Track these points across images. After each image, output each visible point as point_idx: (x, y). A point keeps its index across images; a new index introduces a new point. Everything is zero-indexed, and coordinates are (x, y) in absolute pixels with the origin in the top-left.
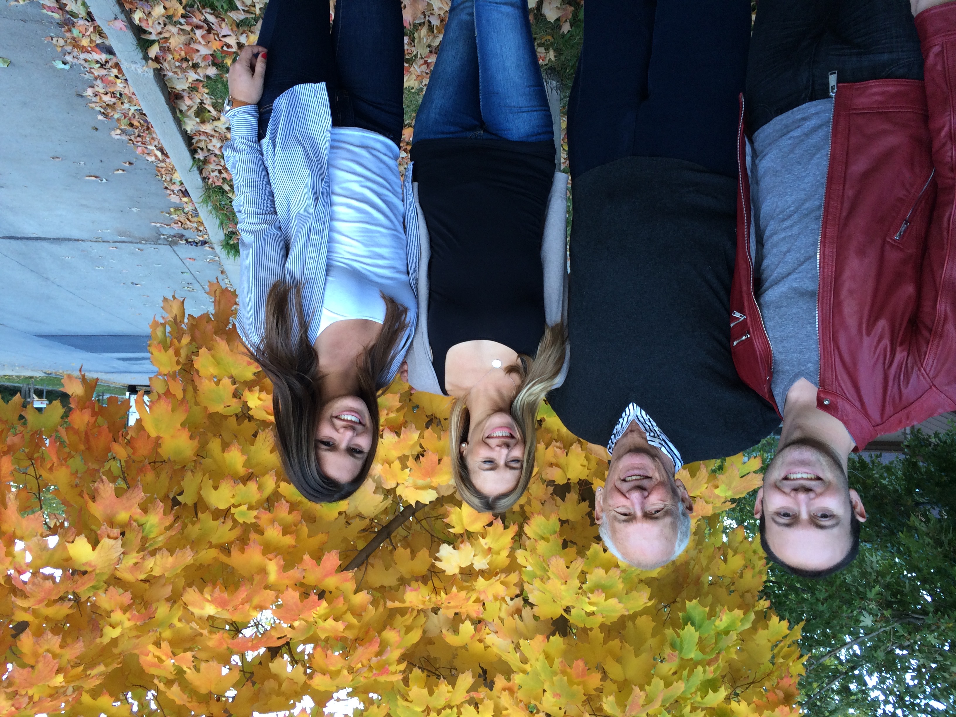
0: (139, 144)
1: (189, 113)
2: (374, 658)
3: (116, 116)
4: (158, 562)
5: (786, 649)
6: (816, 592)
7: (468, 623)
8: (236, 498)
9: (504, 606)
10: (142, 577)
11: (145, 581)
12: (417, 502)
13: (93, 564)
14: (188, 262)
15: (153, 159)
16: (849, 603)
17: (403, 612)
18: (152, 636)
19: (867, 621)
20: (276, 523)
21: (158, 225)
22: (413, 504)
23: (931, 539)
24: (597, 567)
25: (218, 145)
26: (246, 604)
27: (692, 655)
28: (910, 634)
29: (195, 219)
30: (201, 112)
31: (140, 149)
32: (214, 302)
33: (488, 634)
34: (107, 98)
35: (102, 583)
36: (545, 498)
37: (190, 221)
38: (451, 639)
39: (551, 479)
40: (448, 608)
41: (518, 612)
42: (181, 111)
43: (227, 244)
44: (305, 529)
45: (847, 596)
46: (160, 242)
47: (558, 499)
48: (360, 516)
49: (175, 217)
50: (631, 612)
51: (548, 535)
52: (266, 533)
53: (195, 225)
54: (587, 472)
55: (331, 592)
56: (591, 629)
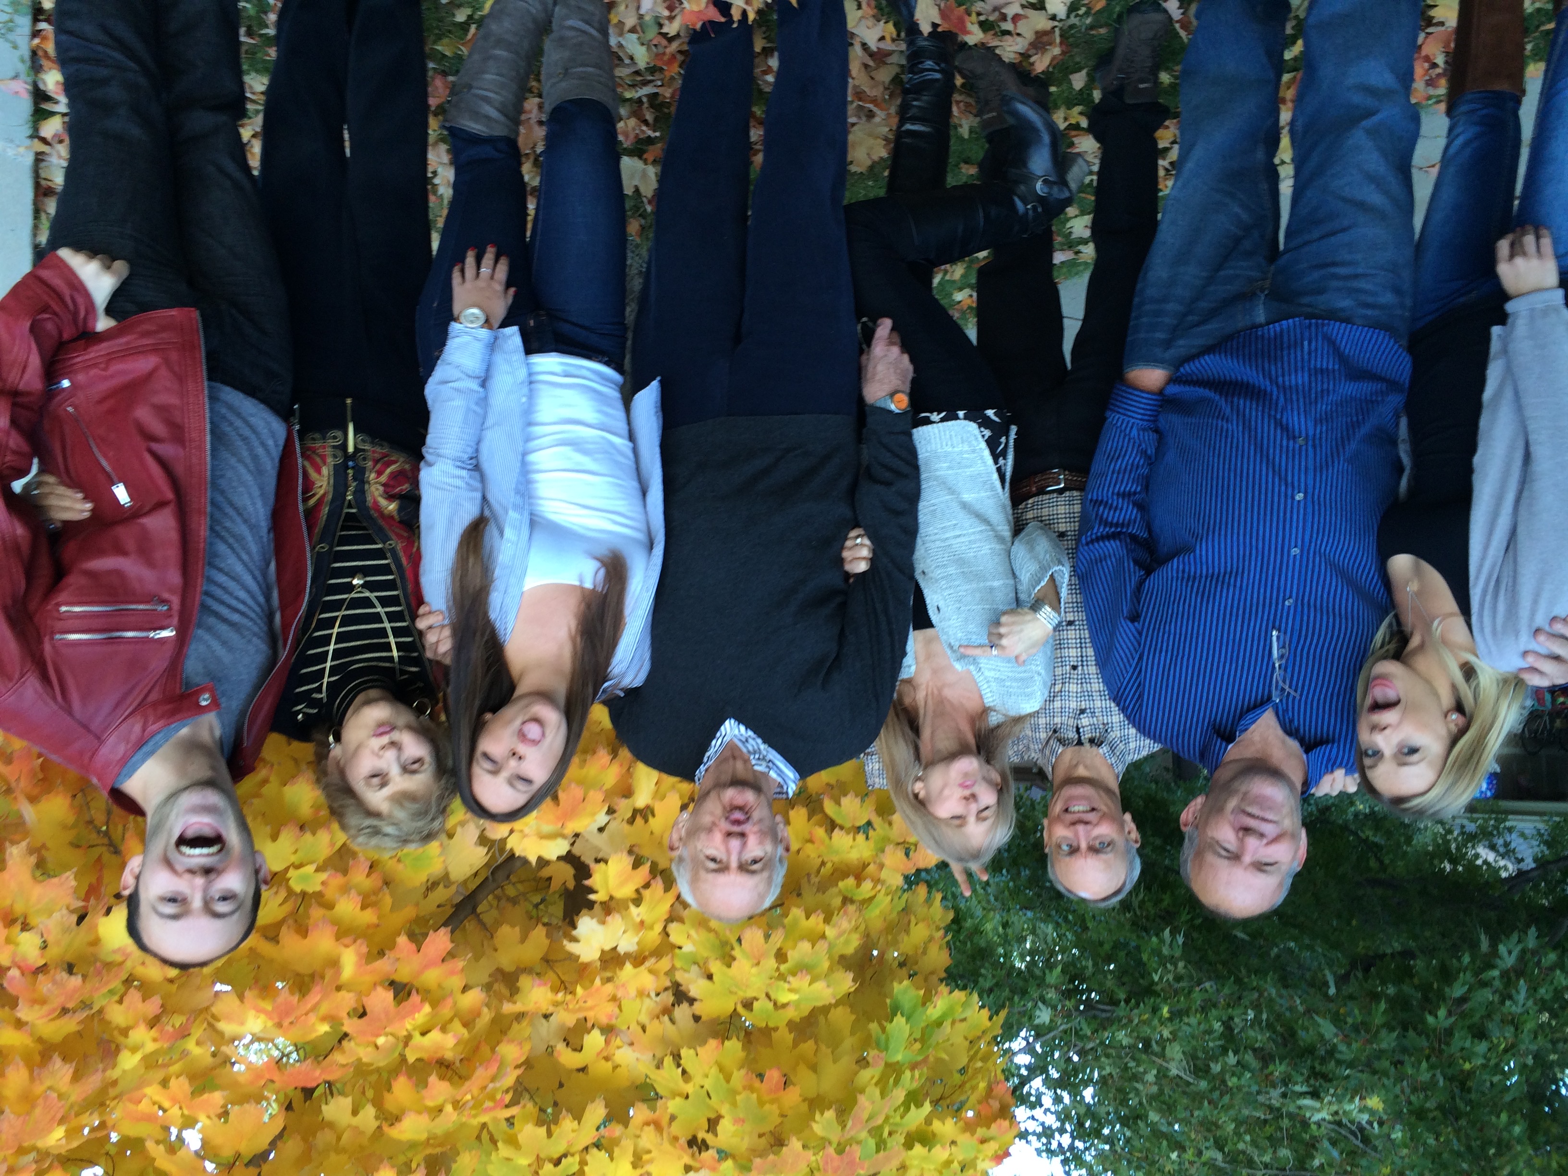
2: (490, 1085)
7: (596, 1033)
8: (299, 854)
9: (647, 1003)
11: (171, 981)
12: (540, 859)
18: (160, 1074)
19: (1044, 1016)
20: (353, 892)
22: (533, 859)
26: (311, 1014)
27: (899, 1057)
28: (1095, 1031)
33: (619, 1047)
35: (121, 985)
38: (568, 1058)
40: (575, 1009)
44: (387, 900)
48: (447, 881)
50: (826, 1002)
52: (337, 908)
55: (434, 991)
56: (776, 1029)
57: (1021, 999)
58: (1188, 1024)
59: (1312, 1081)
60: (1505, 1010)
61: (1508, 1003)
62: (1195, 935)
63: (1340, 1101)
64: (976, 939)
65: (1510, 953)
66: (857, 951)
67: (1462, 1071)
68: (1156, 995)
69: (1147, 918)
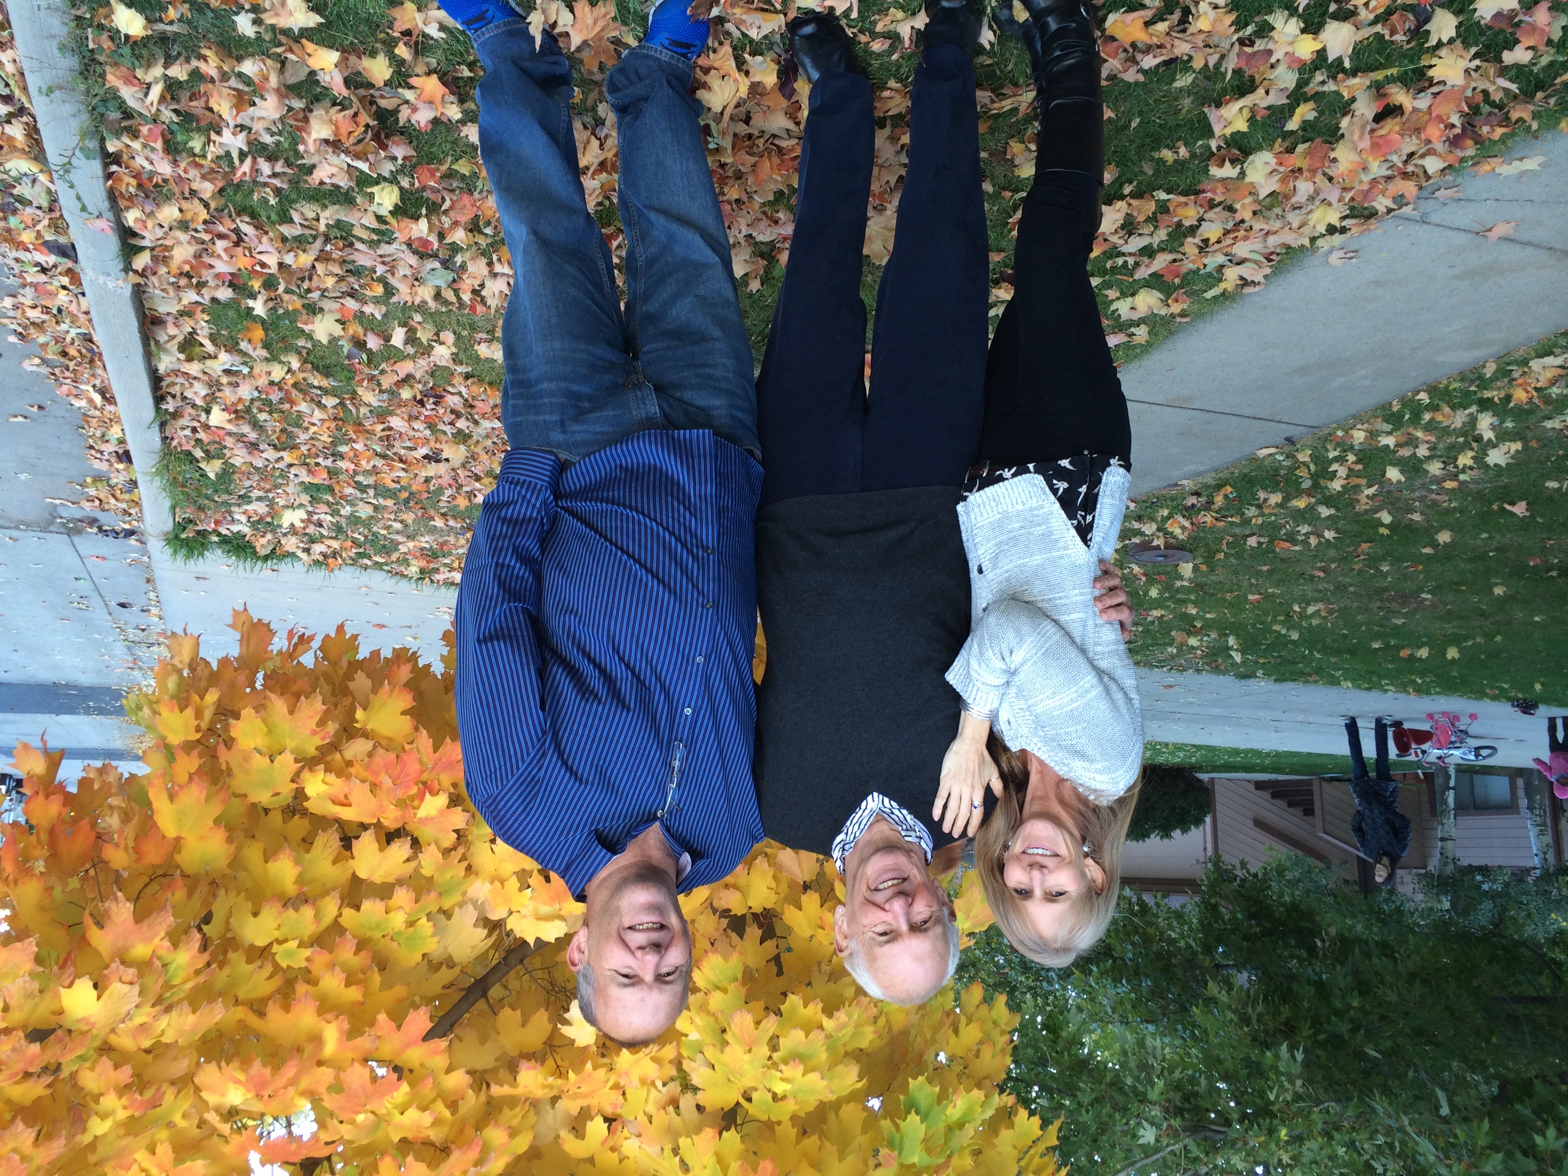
0: (68, 381)
1: (168, 346)
2: (472, 1169)
3: (42, 339)
4: (173, 1023)
5: (1037, 1160)
6: (1079, 1094)
7: (599, 1120)
8: (283, 929)
9: (654, 1092)
10: (147, 1044)
11: (148, 1051)
12: (538, 939)
13: (92, 1020)
14: (91, 563)
15: (83, 403)
16: (1124, 1110)
17: (512, 1102)
18: (144, 1139)
19: (1148, 1135)
20: (337, 968)
21: (58, 502)
22: (531, 941)
23: (1234, 1012)
24: (795, 1027)
25: (203, 392)
26: (290, 1088)
27: (915, 1159)
28: (1207, 1154)
29: (127, 497)
30: (189, 345)
31: (65, 388)
32: (241, 641)
33: (626, 1138)
34: (35, 315)
35: (91, 1052)
36: (715, 935)
37: (117, 499)
38: (573, 1146)
39: (726, 907)
40: (575, 1097)
41: (674, 1103)
42: (157, 342)
43: (177, 537)
44: (376, 978)
45: (1120, 1098)
46: (51, 528)
47: (734, 936)
48: (449, 962)
49: (92, 491)
50: (833, 1097)
51: (725, 984)
52: (320, 983)
53: (124, 506)
54: (774, 897)
55: (411, 1071)
56: (779, 1123)
58: (1310, 1149)
68: (1272, 1115)
69: (1266, 1032)
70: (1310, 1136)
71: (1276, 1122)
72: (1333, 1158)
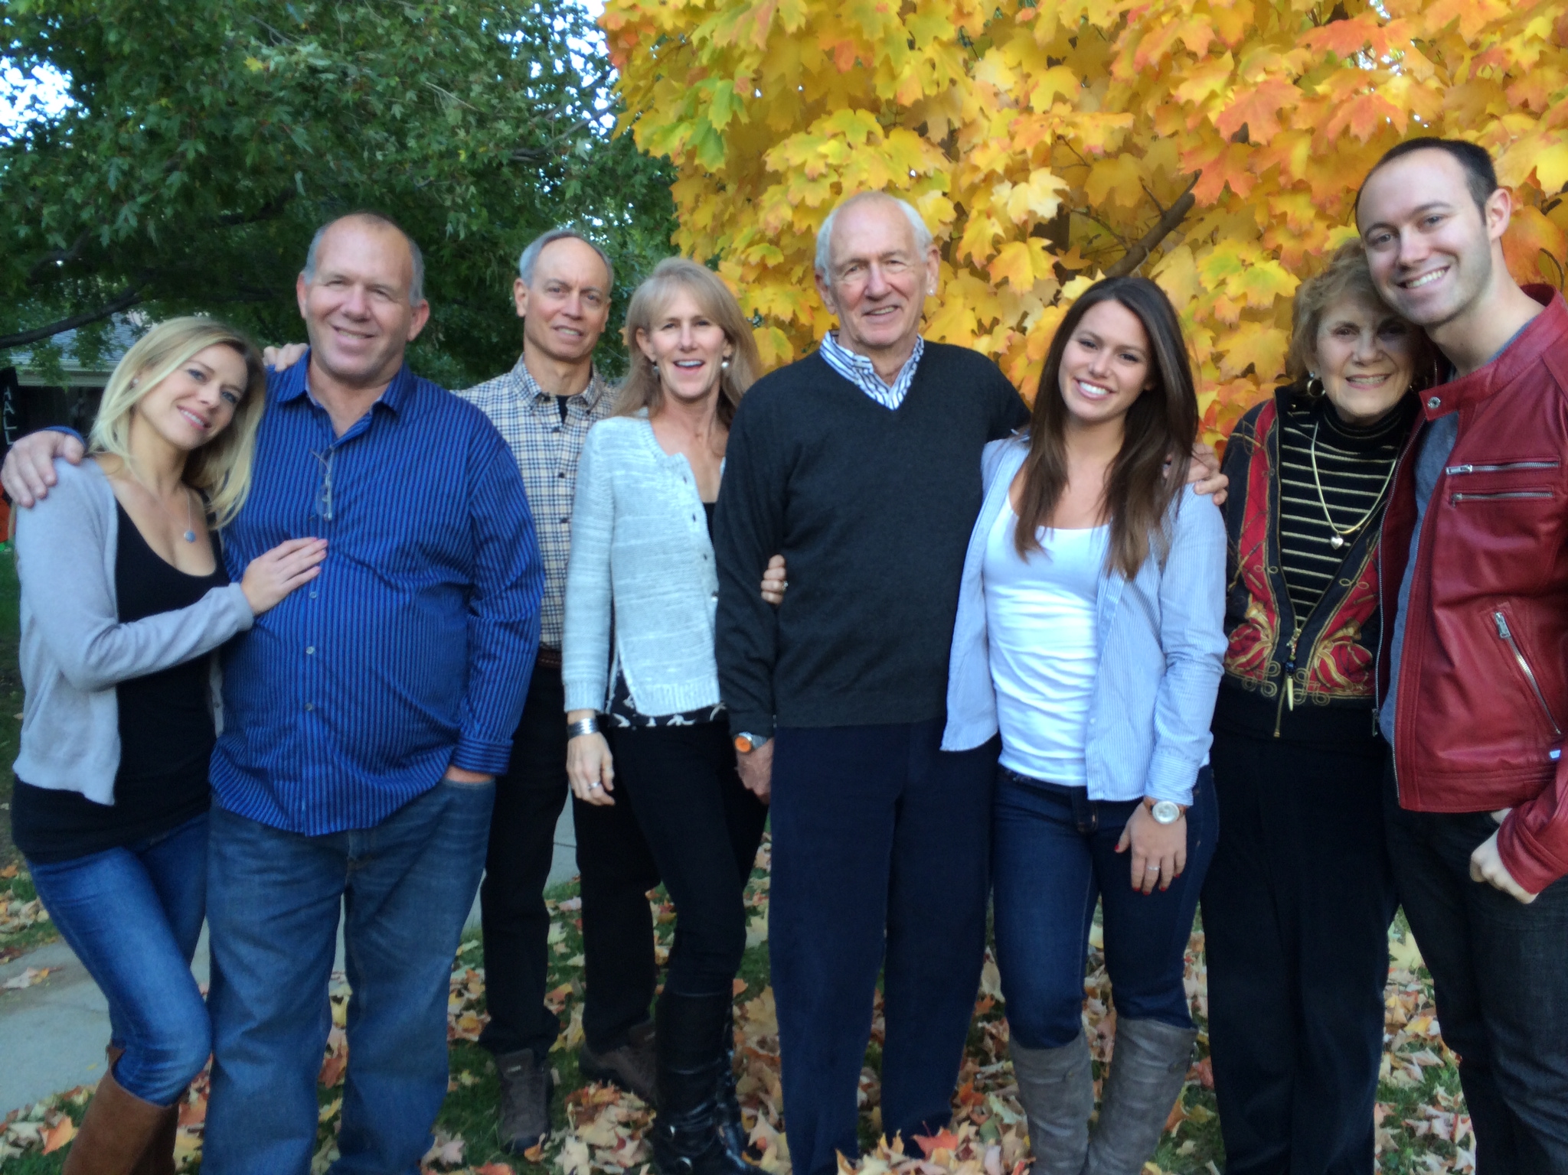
27: (720, 84)
33: (1013, 89)
44: (1260, 220)
48: (1194, 246)
52: (1313, 209)
56: (844, 108)
57: (605, 163)
58: (440, 143)
59: (316, 83)
60: (129, 160)
61: (126, 167)
62: (436, 234)
63: (289, 64)
64: (652, 224)
65: (126, 220)
66: (765, 190)
67: (168, 96)
68: (473, 173)
69: (483, 251)
70: (442, 156)
71: (470, 166)
72: (420, 137)
